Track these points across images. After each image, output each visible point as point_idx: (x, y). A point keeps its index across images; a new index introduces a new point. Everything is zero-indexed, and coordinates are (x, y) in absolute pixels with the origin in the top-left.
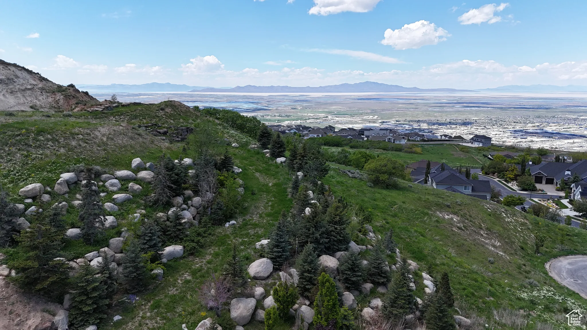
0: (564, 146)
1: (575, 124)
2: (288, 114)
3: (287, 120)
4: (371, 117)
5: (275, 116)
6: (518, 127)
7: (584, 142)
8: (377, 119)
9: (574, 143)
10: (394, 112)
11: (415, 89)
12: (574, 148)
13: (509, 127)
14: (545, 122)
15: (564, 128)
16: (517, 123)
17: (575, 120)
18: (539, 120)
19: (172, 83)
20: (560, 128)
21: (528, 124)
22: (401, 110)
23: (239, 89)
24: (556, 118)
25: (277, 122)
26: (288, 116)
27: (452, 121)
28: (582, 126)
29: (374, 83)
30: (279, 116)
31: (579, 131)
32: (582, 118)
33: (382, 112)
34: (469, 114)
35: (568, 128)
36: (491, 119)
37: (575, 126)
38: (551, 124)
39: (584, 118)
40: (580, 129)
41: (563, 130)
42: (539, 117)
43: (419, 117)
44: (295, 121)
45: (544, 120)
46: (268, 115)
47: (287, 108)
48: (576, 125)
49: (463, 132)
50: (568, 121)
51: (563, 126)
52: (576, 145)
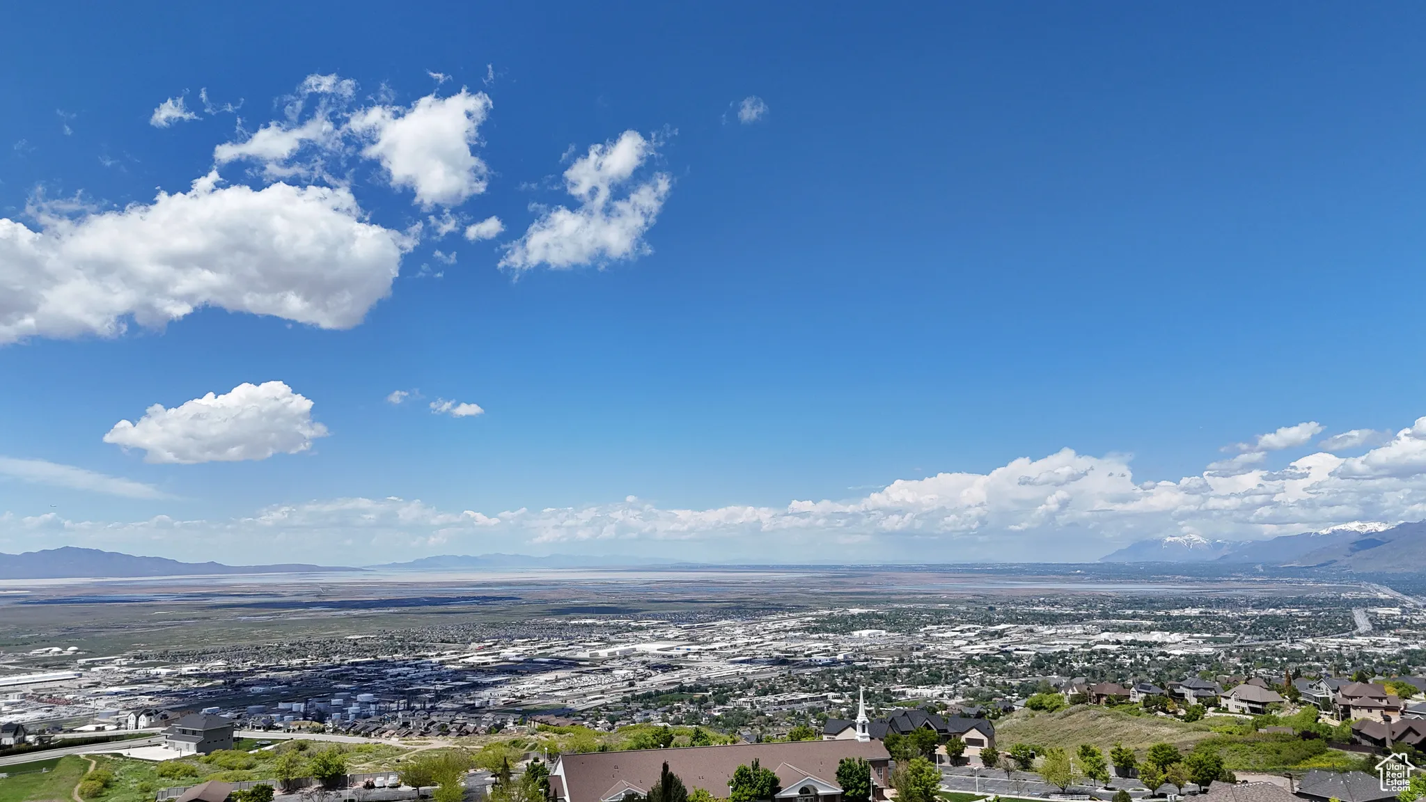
0: (539, 690)
1: (560, 636)
4: (56, 649)
6: (448, 652)
7: (576, 677)
8: (74, 657)
9: (557, 680)
10: (138, 630)
11: (213, 567)
12: (556, 694)
13: (430, 654)
14: (505, 636)
15: (539, 648)
16: (449, 642)
17: (561, 627)
18: (493, 632)
20: (533, 648)
21: (470, 643)
22: (159, 626)
24: (526, 625)
27: (296, 647)
28: (573, 642)
29: (89, 551)
31: (567, 653)
32: (573, 622)
33: (96, 635)
34: (342, 627)
35: (547, 648)
36: (392, 637)
37: (561, 642)
38: (517, 641)
39: (577, 622)
40: (570, 647)
41: (539, 652)
42: (493, 626)
43: (208, 643)
45: (502, 632)
48: (563, 640)
49: (320, 674)
50: (548, 631)
51: (538, 644)
52: (561, 685)
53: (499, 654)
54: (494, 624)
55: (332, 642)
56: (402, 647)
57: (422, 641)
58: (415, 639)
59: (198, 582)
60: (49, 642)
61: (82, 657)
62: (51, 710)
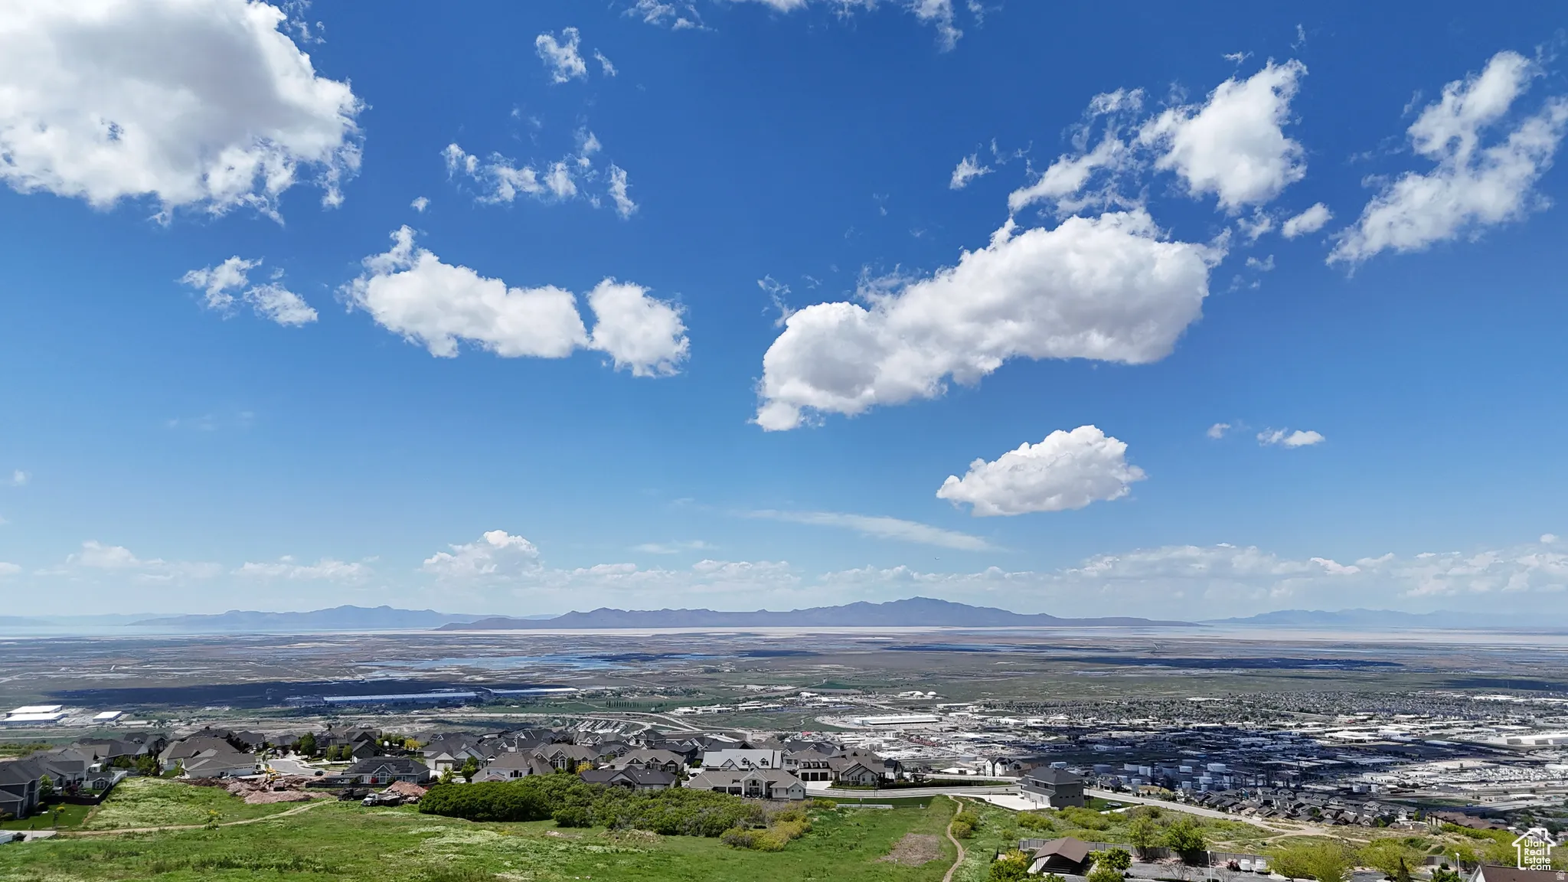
0: (1438, 780)
1: (1460, 715)
2: (692, 687)
3: (683, 705)
4: (919, 693)
5: (653, 693)
6: (1310, 724)
7: (1490, 768)
8: (933, 702)
9: (1463, 770)
10: (984, 679)
11: (1043, 619)
12: (1464, 787)
13: (1288, 724)
14: (1383, 710)
15: (1432, 728)
16: (1309, 712)
17: (1460, 703)
18: (1366, 704)
19: (396, 605)
20: (1423, 726)
21: (1336, 715)
22: (1002, 676)
23: (575, 619)
24: (1410, 698)
25: (653, 709)
26: (689, 693)
27: (1135, 706)
28: (1481, 722)
29: (936, 601)
30: (665, 693)
31: (1473, 736)
32: (1477, 698)
33: (950, 681)
34: (1182, 688)
35: (1444, 728)
36: (1240, 702)
37: (1463, 722)
38: (1398, 717)
39: (1483, 698)
40: (1476, 729)
41: (1432, 732)
42: (1365, 696)
43: (1049, 696)
44: (705, 708)
45: (1378, 705)
46: (635, 691)
47: (694, 670)
48: (1465, 719)
49: (1163, 737)
50: (1443, 707)
51: (1430, 722)
52: (1469, 776)
53: (1377, 730)
54: (1367, 693)
55: (1173, 703)
56: (1253, 714)
57: (1276, 708)
58: (1267, 706)
59: (1032, 634)
60: (911, 686)
61: (940, 702)
62: (920, 750)
